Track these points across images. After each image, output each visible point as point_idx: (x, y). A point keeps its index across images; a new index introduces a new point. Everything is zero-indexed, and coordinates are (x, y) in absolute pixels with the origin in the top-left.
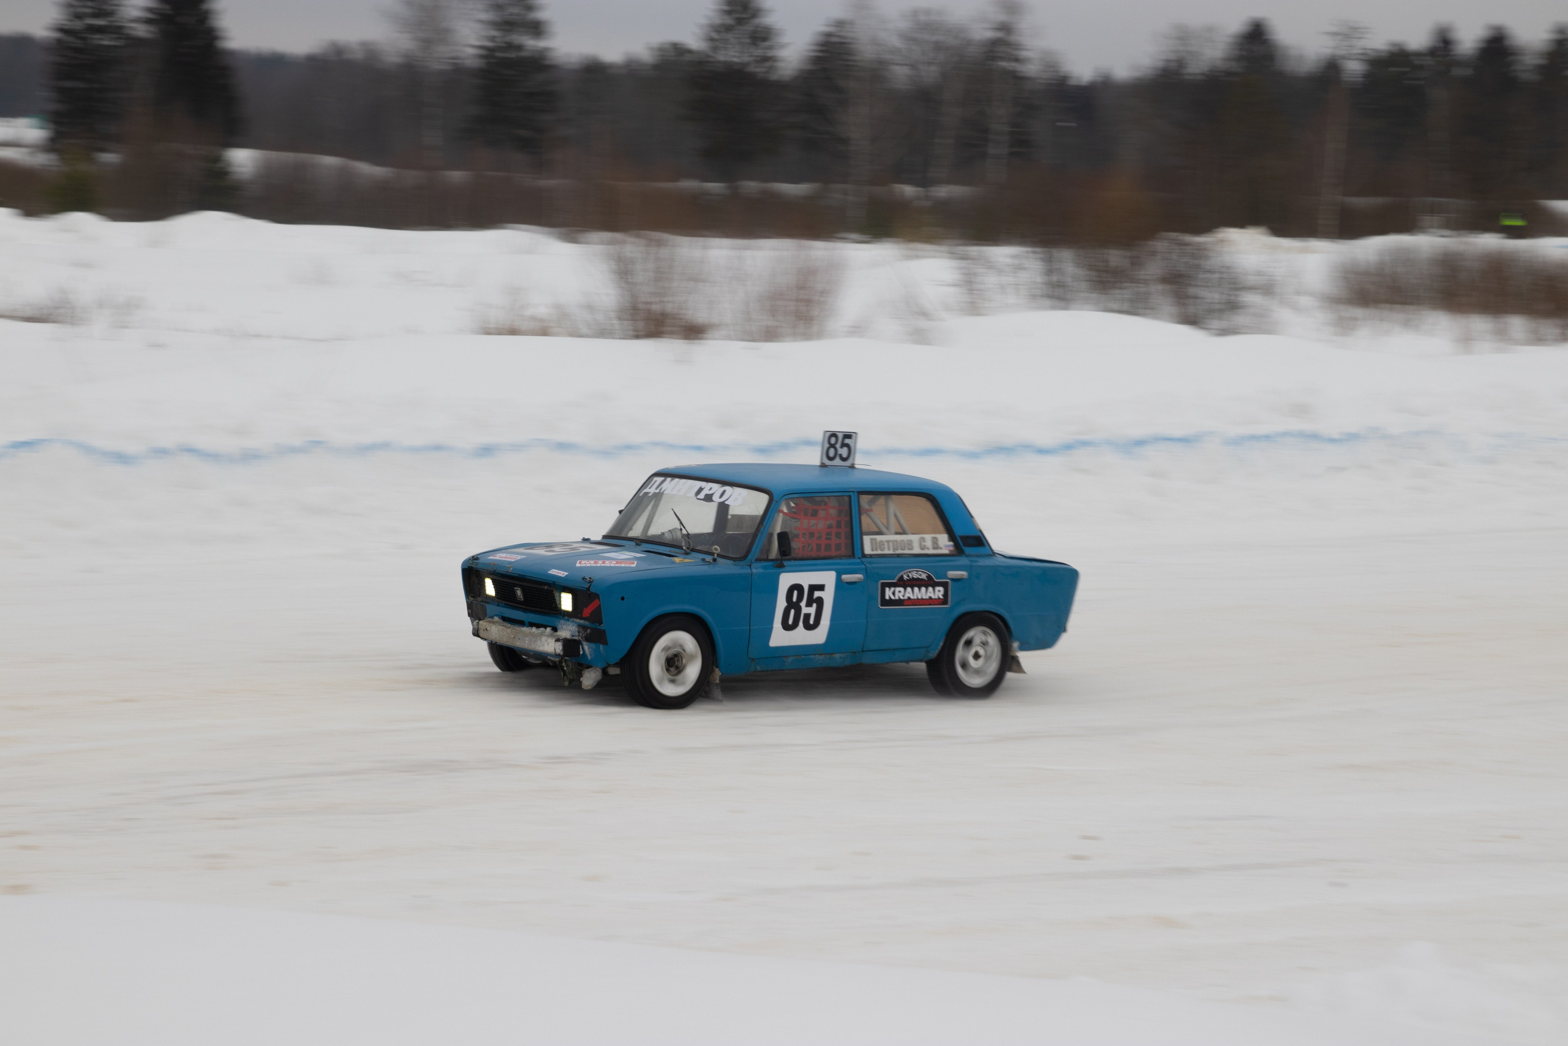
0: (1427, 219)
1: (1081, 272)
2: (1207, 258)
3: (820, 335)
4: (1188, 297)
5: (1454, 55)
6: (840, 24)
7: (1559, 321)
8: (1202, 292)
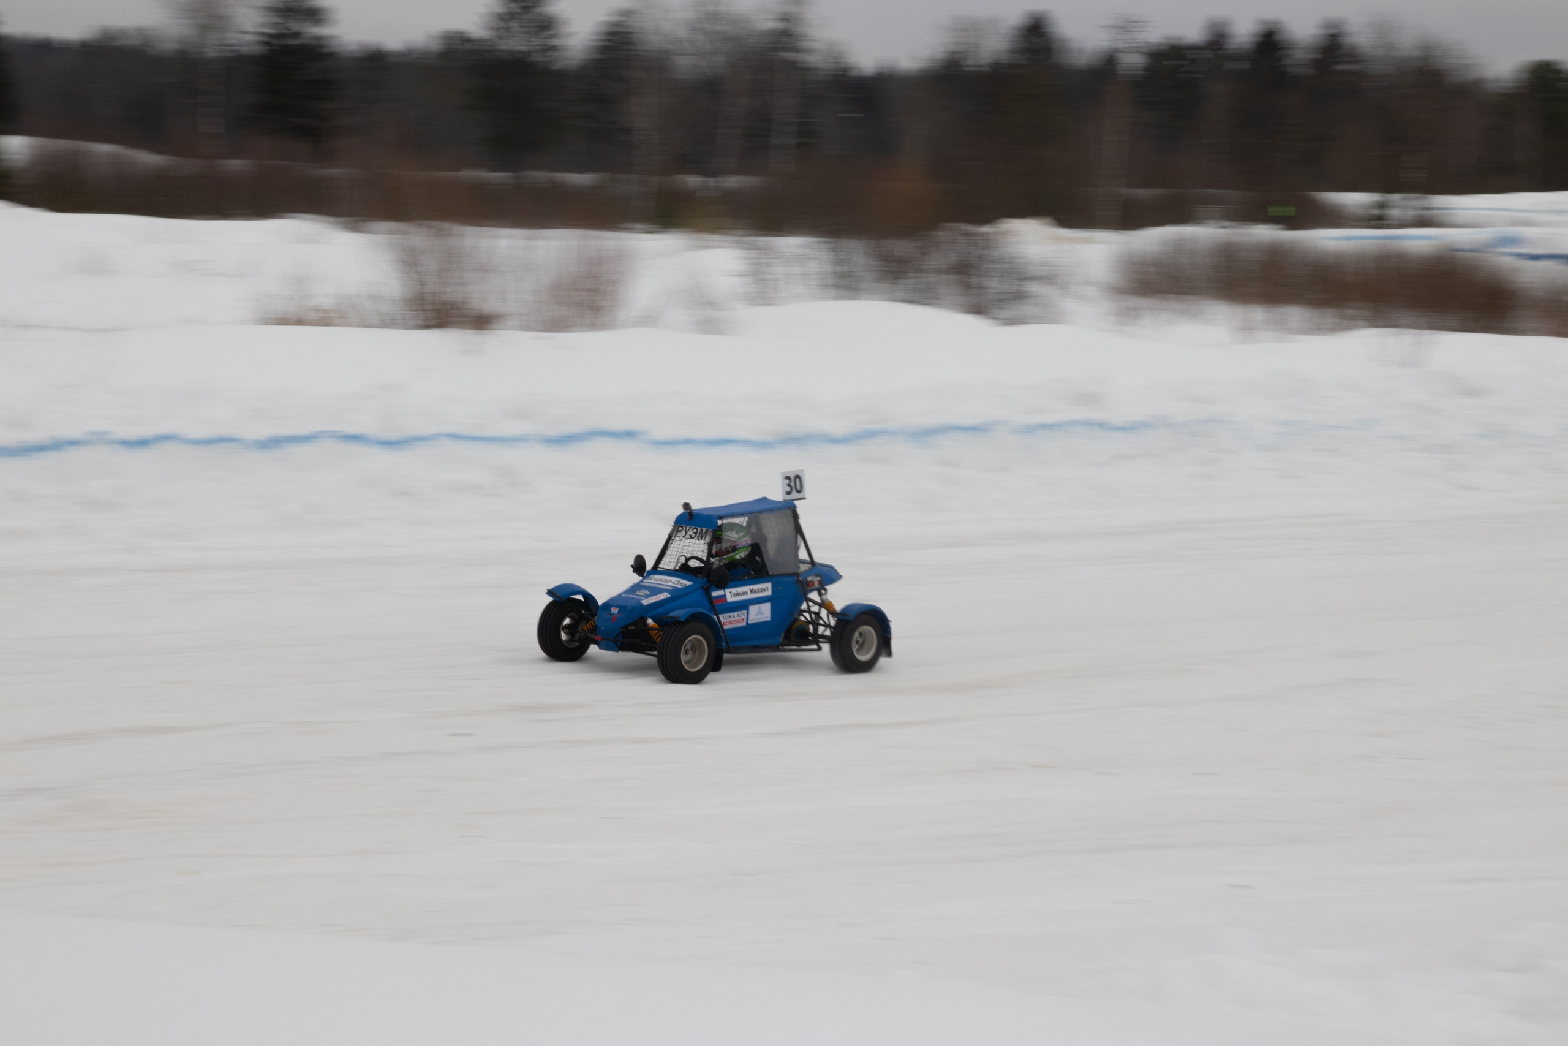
0: (1205, 210)
1: (870, 262)
2: (992, 248)
3: (610, 325)
4: (975, 287)
5: (1228, 49)
6: (628, 13)
7: (1333, 311)
8: (987, 282)
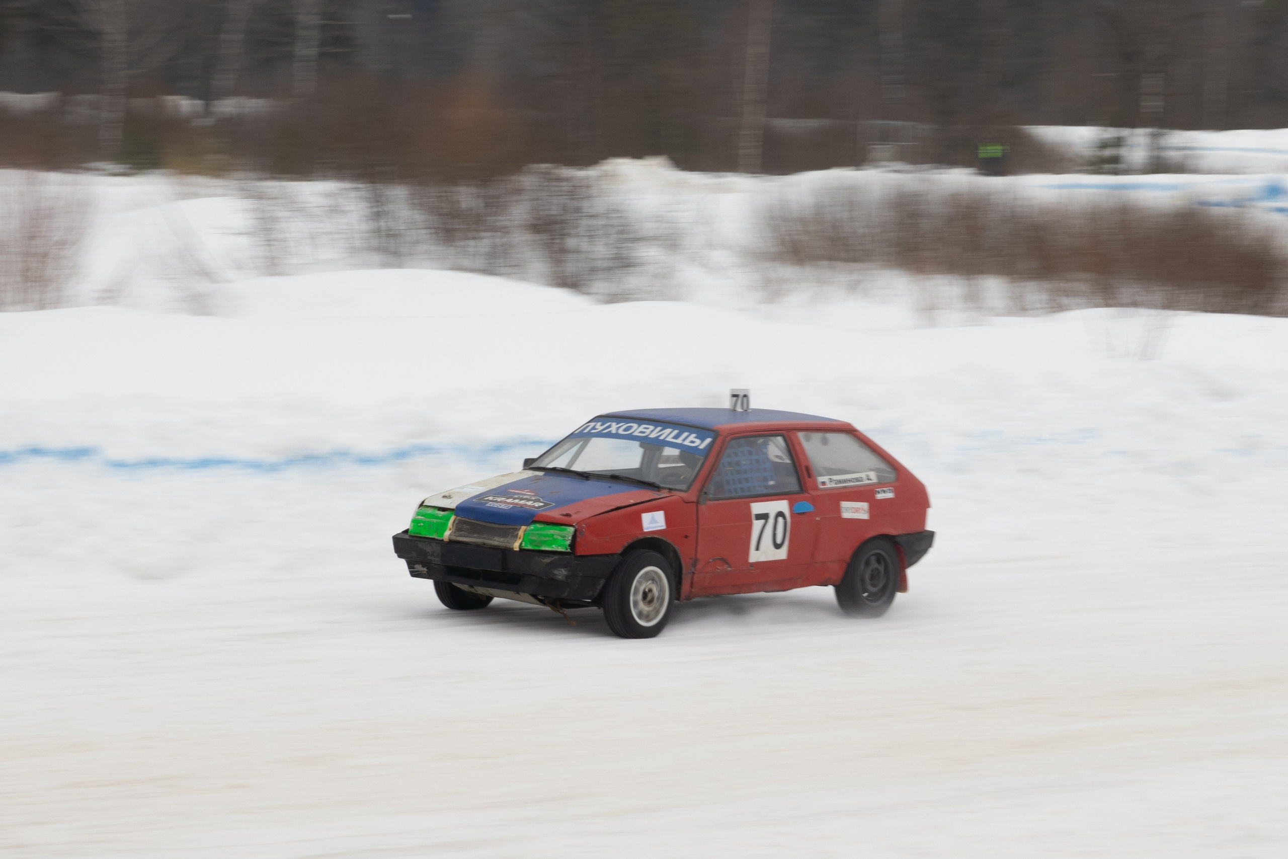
0: (881, 149)
1: (419, 216)
2: (589, 197)
3: (57, 303)
4: (564, 251)
7: (1046, 285)
8: (584, 245)
